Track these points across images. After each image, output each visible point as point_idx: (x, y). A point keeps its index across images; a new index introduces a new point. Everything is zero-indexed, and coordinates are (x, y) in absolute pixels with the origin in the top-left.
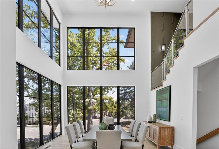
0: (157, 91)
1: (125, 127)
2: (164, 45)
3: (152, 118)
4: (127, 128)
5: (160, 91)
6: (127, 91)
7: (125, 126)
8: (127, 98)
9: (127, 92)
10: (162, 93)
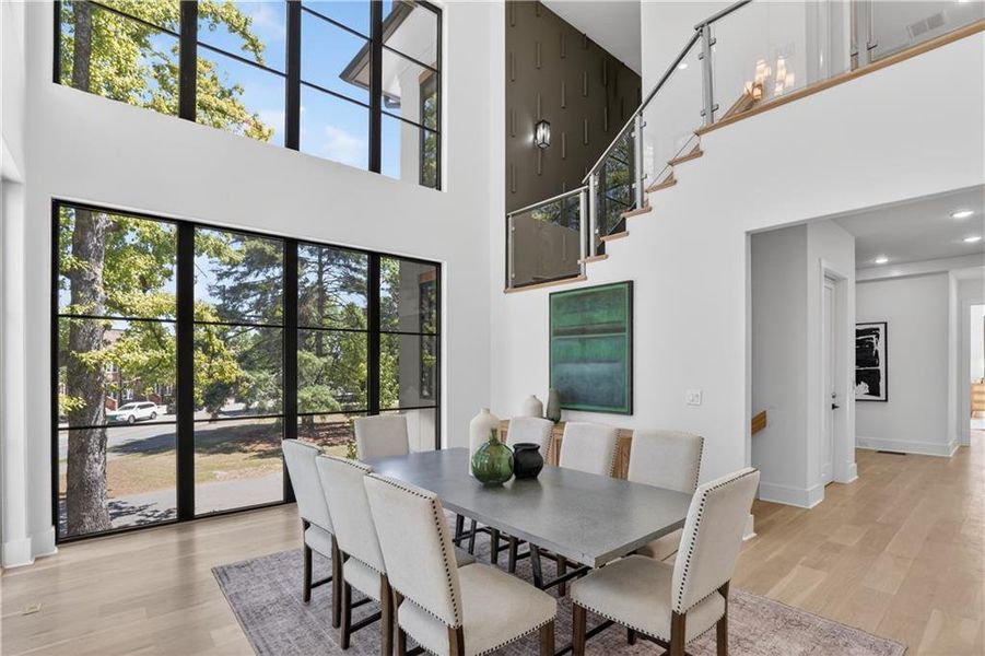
0: (551, 294)
1: (245, 452)
2: (544, 122)
3: (541, 406)
4: (260, 456)
5: (569, 297)
6: (250, 279)
7: (247, 448)
8: (250, 314)
9: (253, 287)
10: (588, 306)
